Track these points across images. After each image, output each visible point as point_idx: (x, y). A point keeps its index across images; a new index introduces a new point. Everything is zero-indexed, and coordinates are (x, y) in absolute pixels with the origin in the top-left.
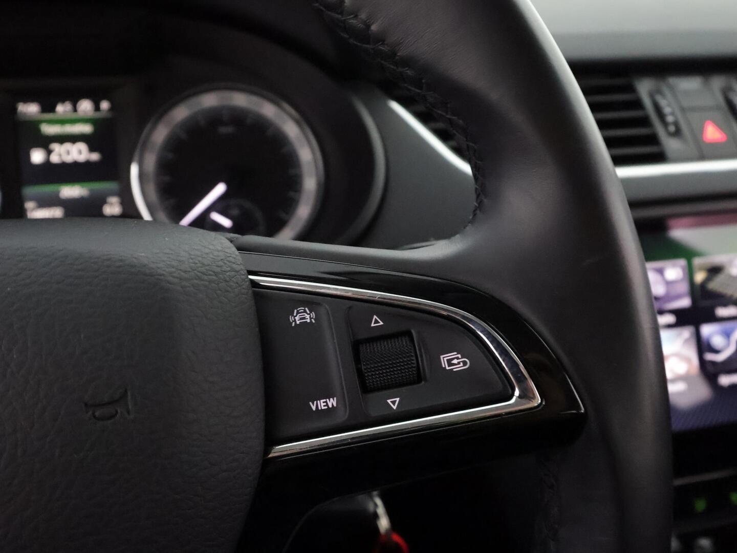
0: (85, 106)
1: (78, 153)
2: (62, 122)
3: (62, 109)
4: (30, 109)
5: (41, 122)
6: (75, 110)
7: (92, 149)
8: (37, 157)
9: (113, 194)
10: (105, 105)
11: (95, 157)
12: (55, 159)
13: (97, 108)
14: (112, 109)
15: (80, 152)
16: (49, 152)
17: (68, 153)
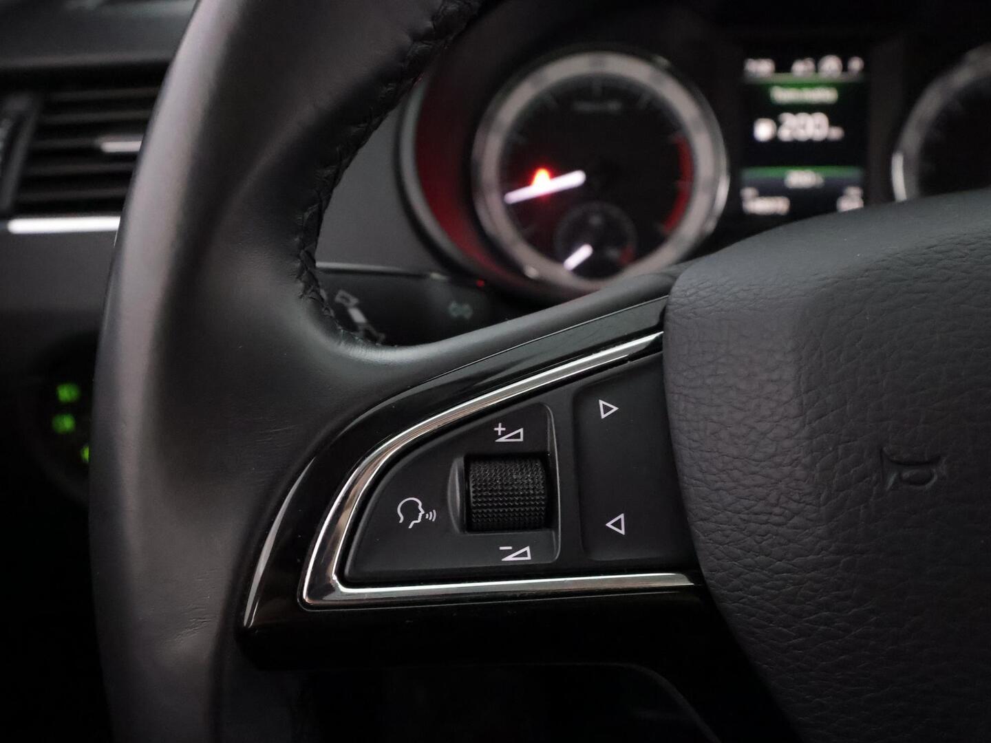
0: (831, 65)
1: (814, 127)
2: (800, 85)
3: (801, 68)
4: (761, 68)
5: (773, 85)
6: (817, 70)
7: (833, 123)
8: (763, 130)
9: (853, 184)
10: (856, 64)
11: (836, 133)
12: (786, 134)
13: (845, 68)
14: (866, 69)
15: (819, 127)
16: (778, 124)
17: (804, 127)
